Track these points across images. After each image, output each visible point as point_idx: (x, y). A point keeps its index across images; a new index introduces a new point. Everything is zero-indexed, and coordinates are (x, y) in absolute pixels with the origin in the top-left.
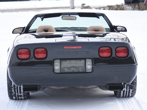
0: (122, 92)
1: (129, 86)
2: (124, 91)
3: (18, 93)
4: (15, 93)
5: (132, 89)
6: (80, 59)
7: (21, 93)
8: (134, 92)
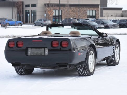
0: (80, 71)
1: (83, 68)
2: (81, 71)
3: (20, 70)
4: (19, 70)
5: (85, 70)
6: (42, 48)
7: (21, 70)
8: (88, 72)
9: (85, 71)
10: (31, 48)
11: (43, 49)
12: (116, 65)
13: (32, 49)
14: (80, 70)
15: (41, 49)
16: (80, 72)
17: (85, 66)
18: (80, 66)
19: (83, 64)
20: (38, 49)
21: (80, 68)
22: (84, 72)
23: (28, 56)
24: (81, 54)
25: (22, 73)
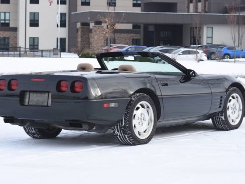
0: (119, 137)
3: (30, 130)
5: (126, 134)
6: (45, 92)
7: (32, 130)
8: (131, 138)
9: (126, 136)
10: (30, 91)
11: (47, 94)
12: (230, 130)
13: (31, 94)
14: (119, 134)
15: (43, 95)
16: (119, 139)
17: (125, 127)
18: (117, 128)
19: (122, 123)
20: (39, 95)
21: (118, 131)
22: (126, 138)
23: (24, 105)
24: (113, 105)
25: (36, 136)
